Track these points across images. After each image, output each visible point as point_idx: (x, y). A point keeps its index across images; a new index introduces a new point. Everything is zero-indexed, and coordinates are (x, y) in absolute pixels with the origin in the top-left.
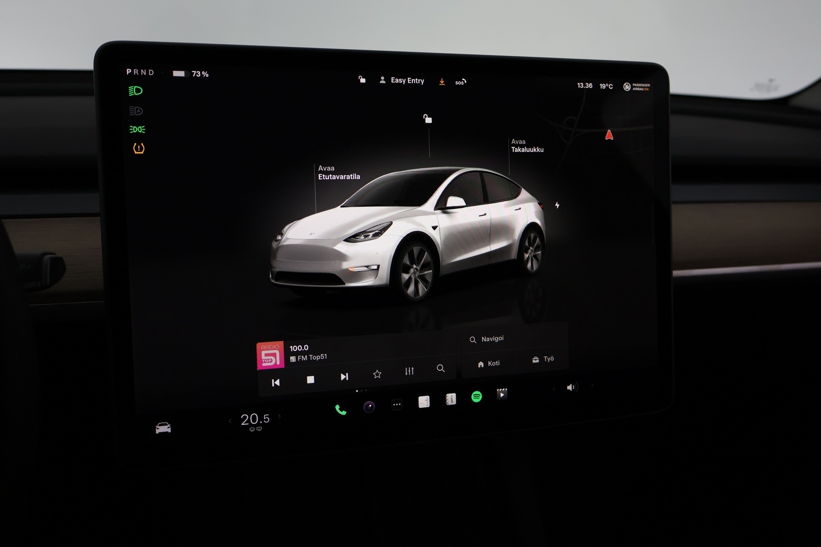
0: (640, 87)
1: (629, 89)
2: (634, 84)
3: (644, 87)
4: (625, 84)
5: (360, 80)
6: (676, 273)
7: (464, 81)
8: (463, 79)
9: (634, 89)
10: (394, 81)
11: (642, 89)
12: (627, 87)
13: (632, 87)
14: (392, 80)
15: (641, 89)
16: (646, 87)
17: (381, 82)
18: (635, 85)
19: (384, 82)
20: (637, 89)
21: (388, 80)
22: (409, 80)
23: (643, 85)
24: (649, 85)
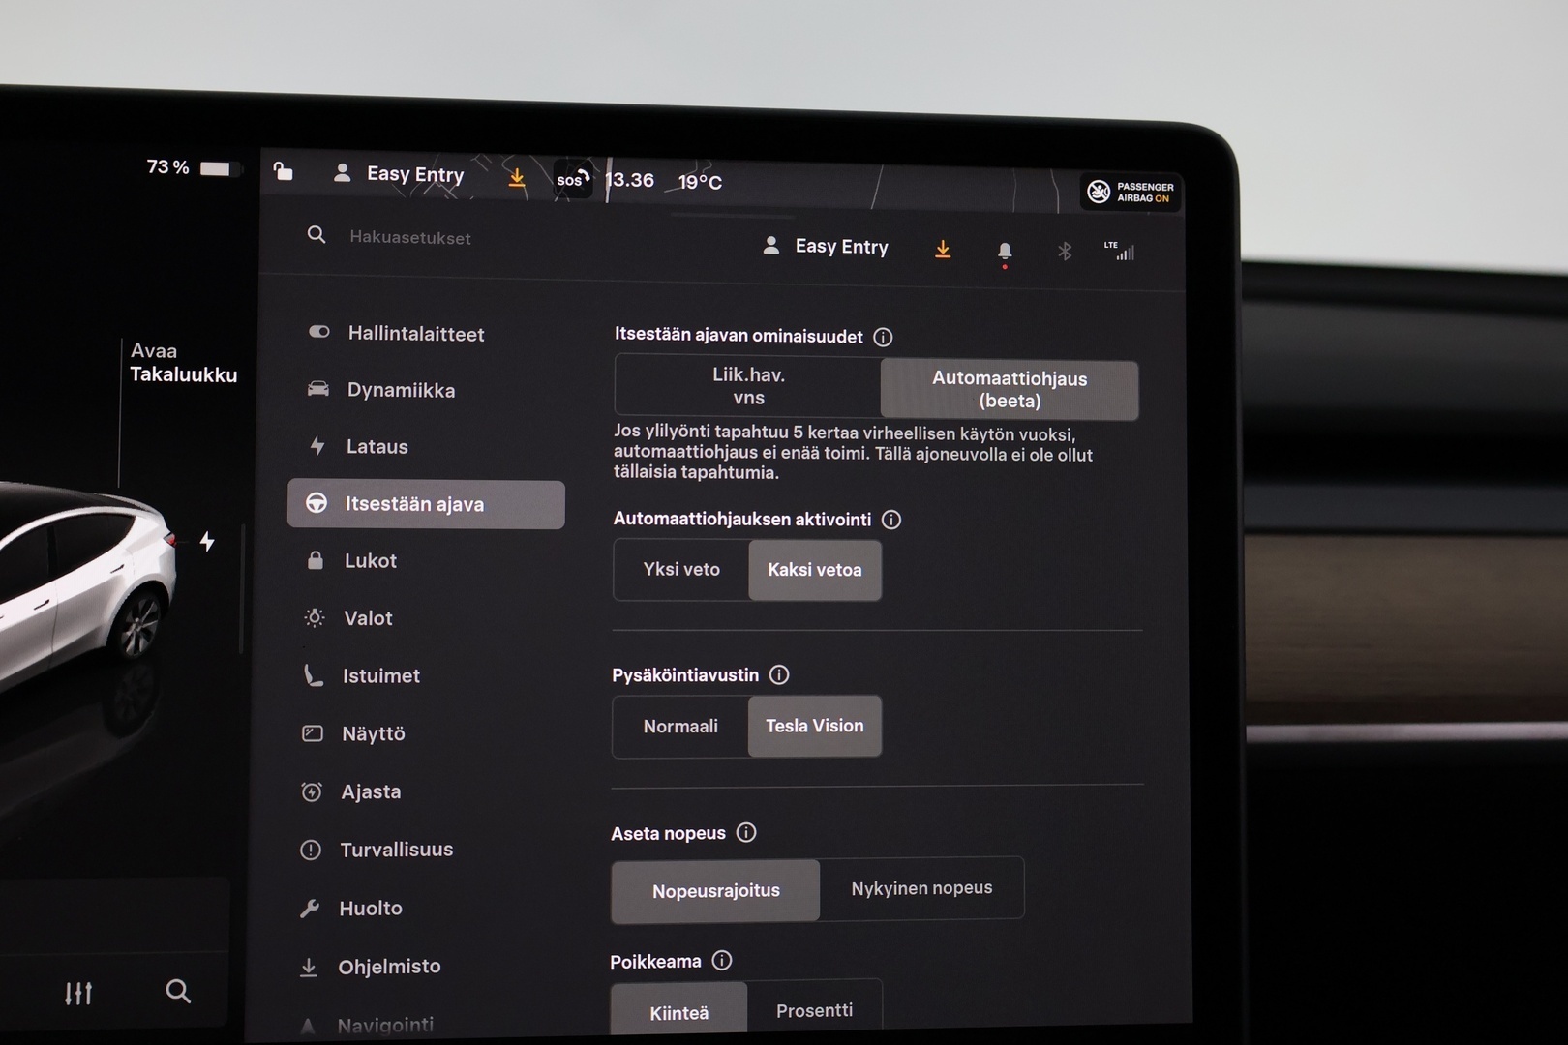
0: (1141, 193)
1: (1106, 199)
2: (1120, 185)
3: (1154, 193)
4: (1092, 184)
5: (277, 172)
6: (1256, 733)
7: (583, 176)
8: (581, 171)
9: (1121, 198)
10: (377, 176)
11: (1149, 199)
12: (1099, 192)
13: (1115, 192)
14: (370, 173)
15: (1143, 198)
16: (1162, 193)
17: (338, 178)
18: (1126, 186)
19: (346, 179)
20: (1129, 197)
21: (360, 173)
22: (418, 174)
23: (1152, 187)
24: (1171, 187)
